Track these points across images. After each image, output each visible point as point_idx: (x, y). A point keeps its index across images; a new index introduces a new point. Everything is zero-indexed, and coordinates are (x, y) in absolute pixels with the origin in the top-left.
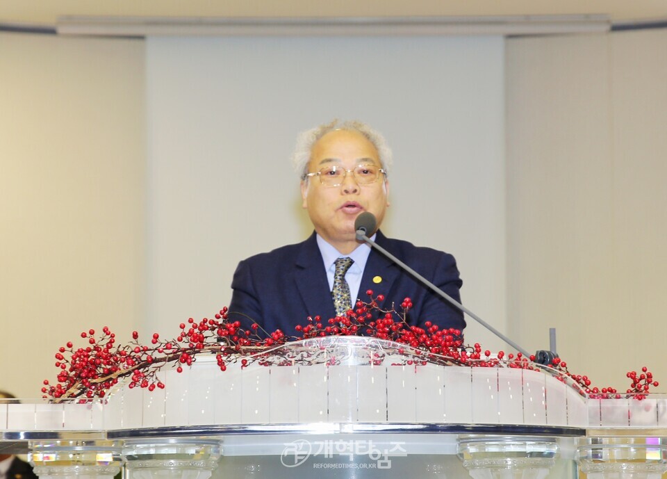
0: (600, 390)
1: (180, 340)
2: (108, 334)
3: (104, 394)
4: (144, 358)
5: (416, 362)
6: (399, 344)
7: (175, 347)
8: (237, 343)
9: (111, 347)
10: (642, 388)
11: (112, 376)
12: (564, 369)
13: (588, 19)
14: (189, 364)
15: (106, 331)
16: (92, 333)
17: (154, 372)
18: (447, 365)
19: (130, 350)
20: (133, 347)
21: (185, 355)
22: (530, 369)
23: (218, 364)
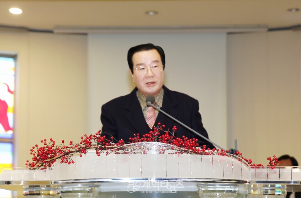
0: (256, 165)
1: (81, 143)
2: (52, 141)
3: (51, 166)
4: (67, 151)
5: (179, 153)
6: (171, 145)
7: (79, 146)
8: (105, 145)
9: (53, 146)
10: (273, 164)
11: (54, 158)
12: (241, 156)
13: (259, 26)
14: (85, 153)
15: (51, 140)
16: (45, 140)
17: (70, 157)
18: (192, 154)
19: (61, 148)
20: (62, 146)
21: (83, 150)
22: (226, 156)
23: (97, 153)
